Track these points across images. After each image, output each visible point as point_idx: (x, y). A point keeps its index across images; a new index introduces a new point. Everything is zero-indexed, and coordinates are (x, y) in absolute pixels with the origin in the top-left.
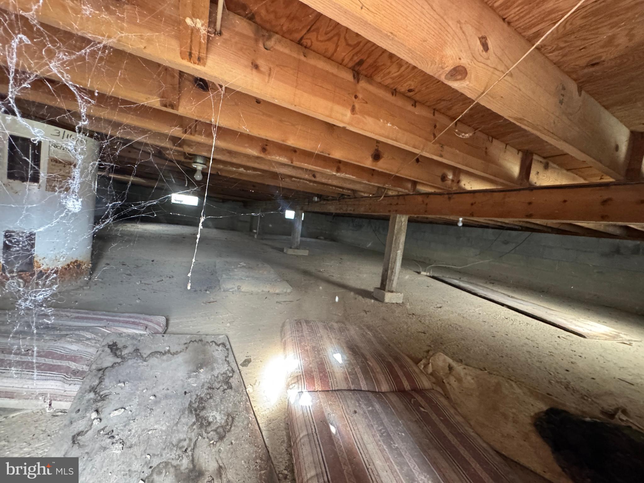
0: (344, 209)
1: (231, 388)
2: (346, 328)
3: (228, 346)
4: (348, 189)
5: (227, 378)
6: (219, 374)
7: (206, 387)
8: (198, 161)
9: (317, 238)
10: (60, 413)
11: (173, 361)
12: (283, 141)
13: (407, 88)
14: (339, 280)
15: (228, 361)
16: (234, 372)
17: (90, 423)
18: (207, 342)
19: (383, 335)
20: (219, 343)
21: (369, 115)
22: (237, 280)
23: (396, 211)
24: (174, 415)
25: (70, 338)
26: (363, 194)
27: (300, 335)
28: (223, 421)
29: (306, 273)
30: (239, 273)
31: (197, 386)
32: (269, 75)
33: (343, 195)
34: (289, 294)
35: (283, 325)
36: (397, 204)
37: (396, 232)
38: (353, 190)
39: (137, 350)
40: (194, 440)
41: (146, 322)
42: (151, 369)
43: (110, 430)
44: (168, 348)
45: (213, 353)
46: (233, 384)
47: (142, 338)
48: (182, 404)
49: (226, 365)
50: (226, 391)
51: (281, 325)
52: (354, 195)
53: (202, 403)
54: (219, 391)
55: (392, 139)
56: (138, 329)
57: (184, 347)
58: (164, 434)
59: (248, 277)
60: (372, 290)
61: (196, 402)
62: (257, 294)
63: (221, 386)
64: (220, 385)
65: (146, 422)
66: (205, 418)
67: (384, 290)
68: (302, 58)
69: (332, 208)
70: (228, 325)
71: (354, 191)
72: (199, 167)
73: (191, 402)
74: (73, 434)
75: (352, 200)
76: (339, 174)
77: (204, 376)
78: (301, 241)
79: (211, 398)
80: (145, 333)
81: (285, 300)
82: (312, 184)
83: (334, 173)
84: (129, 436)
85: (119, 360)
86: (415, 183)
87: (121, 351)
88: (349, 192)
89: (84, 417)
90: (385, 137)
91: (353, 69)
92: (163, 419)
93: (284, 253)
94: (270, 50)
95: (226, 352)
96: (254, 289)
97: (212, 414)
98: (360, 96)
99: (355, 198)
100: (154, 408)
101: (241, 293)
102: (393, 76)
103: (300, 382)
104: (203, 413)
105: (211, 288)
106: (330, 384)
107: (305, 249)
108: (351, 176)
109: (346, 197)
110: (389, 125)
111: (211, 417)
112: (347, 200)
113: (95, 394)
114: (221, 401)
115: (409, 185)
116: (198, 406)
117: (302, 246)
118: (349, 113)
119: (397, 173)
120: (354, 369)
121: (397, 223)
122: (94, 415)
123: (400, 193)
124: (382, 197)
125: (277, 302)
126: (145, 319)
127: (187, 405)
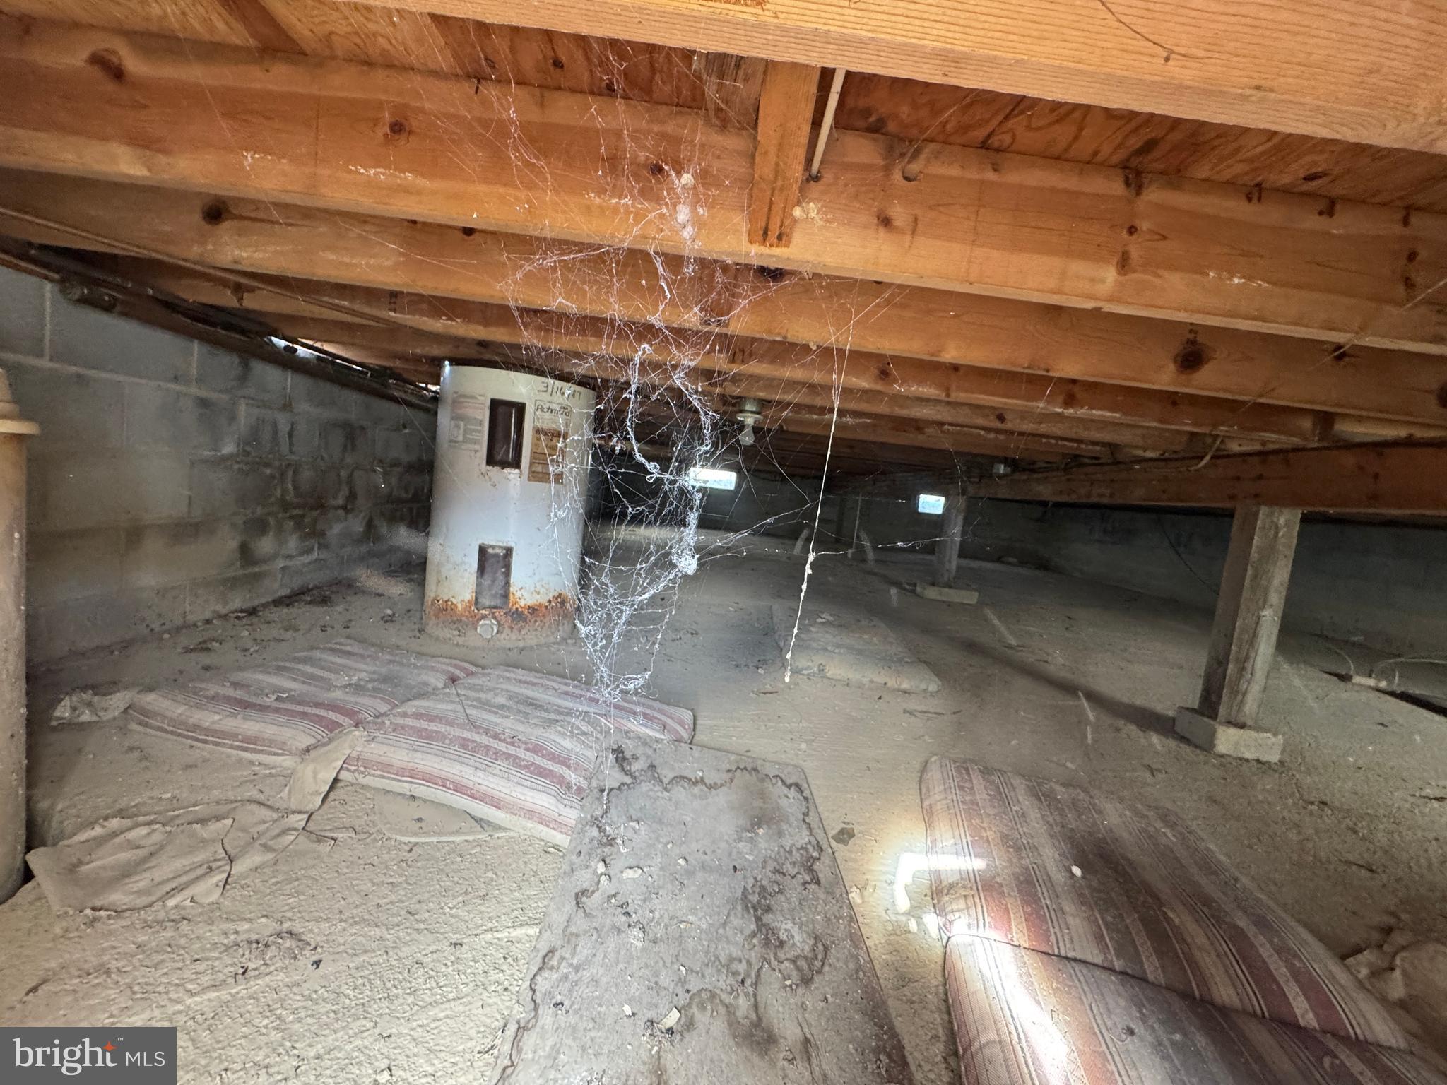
0: (1083, 491)
1: (818, 883)
2: (1094, 805)
3: (807, 793)
4: (1094, 443)
5: (808, 861)
6: (793, 845)
7: (770, 868)
8: (748, 407)
9: (999, 560)
10: (552, 850)
11: (710, 800)
12: (932, 355)
13: (1302, 174)
14: (1064, 674)
15: (809, 824)
16: (822, 850)
17: (596, 880)
18: (767, 776)
19: (1212, 847)
20: (789, 782)
21: (1172, 267)
22: (818, 650)
23: (1256, 496)
24: (718, 907)
25: (561, 726)
26: (1140, 453)
27: (968, 798)
28: (807, 948)
29: (972, 647)
30: (822, 636)
31: (754, 861)
32: (914, 232)
33: (1076, 457)
34: (932, 695)
35: (924, 769)
36: (1260, 477)
37: (1254, 555)
38: (1109, 445)
39: (652, 767)
40: (756, 968)
41: (663, 718)
42: (676, 808)
43: (624, 901)
44: (700, 774)
45: (779, 801)
46: (821, 875)
47: (660, 746)
48: (730, 888)
49: (805, 833)
50: (807, 885)
51: (918, 767)
52: (1114, 458)
53: (766, 899)
54: (794, 881)
55: (1246, 317)
56: (651, 728)
57: (727, 776)
58: (704, 936)
59: (838, 646)
60: (1171, 713)
61: (754, 892)
62: (860, 686)
63: (798, 873)
64: (796, 870)
65: (676, 905)
66: (773, 931)
67: (1214, 716)
68: (991, 176)
69: (1045, 490)
70: (803, 746)
71: (1113, 447)
72: (750, 420)
73: (745, 888)
74: (576, 891)
75: (1106, 468)
76: (1071, 411)
77: (767, 845)
78: (959, 568)
79: (781, 892)
80: (663, 737)
81: (924, 709)
82: (992, 436)
83: (1060, 410)
84: (652, 921)
85: (628, 780)
86: (1326, 420)
87: (630, 764)
88: (1098, 448)
89: (587, 867)
90: (1225, 315)
91: (1124, 166)
92: (701, 908)
93: (918, 596)
94: (915, 179)
95: (804, 803)
96: (853, 675)
97: (784, 926)
98: (1144, 225)
99: (1117, 463)
100: (685, 882)
101: (826, 681)
102: (1249, 154)
103: (972, 911)
104: (767, 918)
105: (765, 662)
106: (1053, 938)
107: (968, 587)
108: (1109, 414)
109: (1086, 460)
110: (1236, 281)
111: (783, 931)
112: (1091, 469)
113: (600, 832)
114: (800, 904)
115: (1307, 424)
116: (759, 902)
117: (960, 580)
118: (1110, 274)
119: (1261, 396)
120: (1122, 919)
121: (1257, 532)
122: (601, 868)
123: (1271, 447)
124: (1208, 458)
125: (905, 711)
126: (660, 711)
127: (739, 893)
